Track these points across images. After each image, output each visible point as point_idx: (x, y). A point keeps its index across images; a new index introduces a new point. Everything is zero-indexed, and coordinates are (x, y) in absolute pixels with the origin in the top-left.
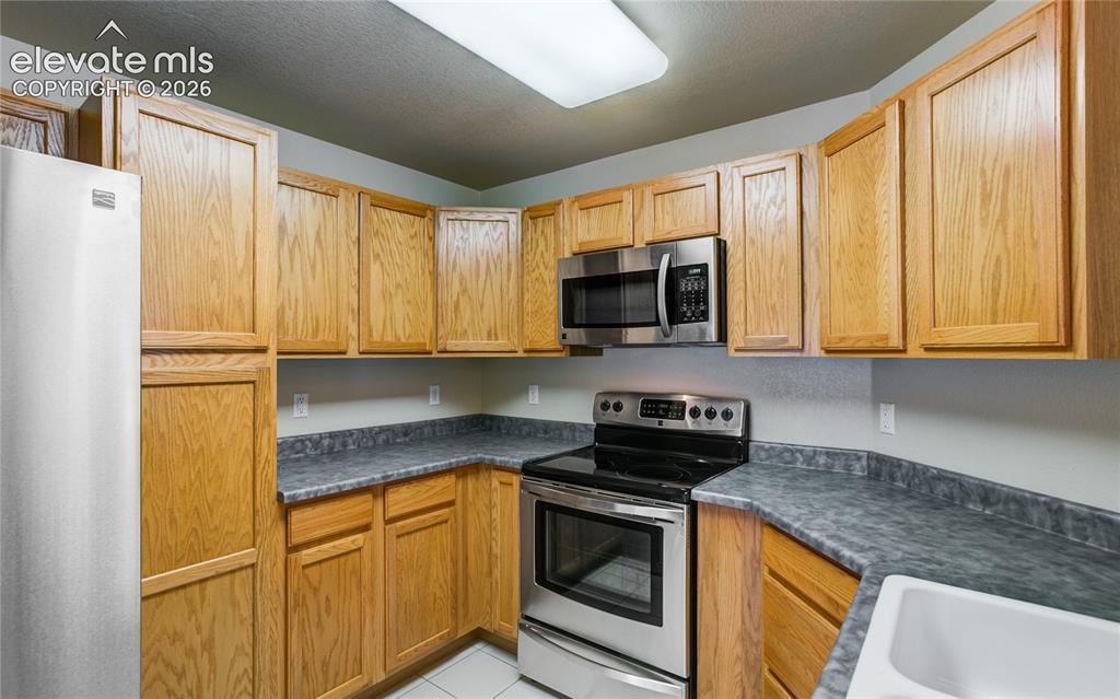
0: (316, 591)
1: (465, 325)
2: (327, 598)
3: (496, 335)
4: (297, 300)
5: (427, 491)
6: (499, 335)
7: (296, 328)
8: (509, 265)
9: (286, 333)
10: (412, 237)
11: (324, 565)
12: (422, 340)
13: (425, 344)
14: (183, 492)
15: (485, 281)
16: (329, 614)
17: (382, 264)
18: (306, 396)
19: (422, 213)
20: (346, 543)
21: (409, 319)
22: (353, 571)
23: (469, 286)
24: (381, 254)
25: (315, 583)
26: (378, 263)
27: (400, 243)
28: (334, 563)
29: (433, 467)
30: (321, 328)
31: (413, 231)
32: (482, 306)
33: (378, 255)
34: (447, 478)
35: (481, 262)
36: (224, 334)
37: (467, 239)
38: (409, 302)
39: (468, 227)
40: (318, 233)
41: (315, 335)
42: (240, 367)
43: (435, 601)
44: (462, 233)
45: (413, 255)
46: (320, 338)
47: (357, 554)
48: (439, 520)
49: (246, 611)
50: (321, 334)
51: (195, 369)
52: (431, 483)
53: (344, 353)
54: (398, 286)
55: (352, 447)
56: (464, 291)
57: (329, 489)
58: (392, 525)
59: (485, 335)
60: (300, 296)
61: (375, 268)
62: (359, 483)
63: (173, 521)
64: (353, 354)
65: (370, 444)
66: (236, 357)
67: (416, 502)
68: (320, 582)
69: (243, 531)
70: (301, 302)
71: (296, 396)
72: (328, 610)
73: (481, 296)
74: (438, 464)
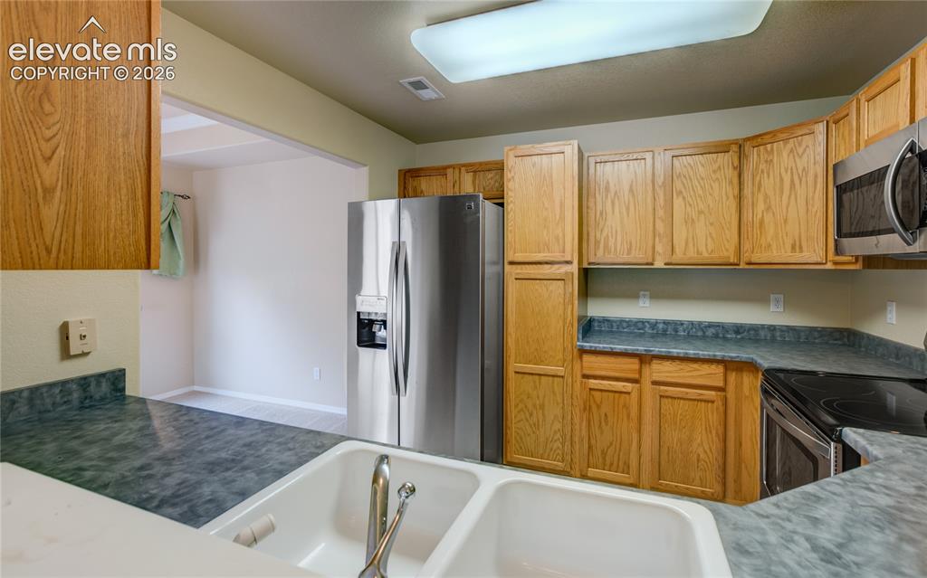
0: (599, 407)
1: (769, 239)
2: (606, 415)
3: (801, 247)
4: (616, 232)
5: (690, 371)
6: (805, 248)
7: (616, 249)
8: (816, 176)
9: (609, 253)
10: (714, 172)
11: (604, 394)
12: (726, 254)
13: (729, 257)
14: (532, 329)
15: (789, 197)
16: (607, 425)
17: (684, 198)
18: (648, 293)
19: (726, 149)
20: (619, 385)
21: (712, 238)
22: (624, 406)
23: (773, 203)
24: (683, 190)
25: (599, 402)
26: (681, 199)
27: (702, 179)
28: (611, 395)
29: (695, 354)
30: (634, 248)
31: (715, 167)
32: (786, 221)
33: (681, 192)
34: (713, 367)
35: (785, 180)
36: (550, 254)
37: (771, 161)
38: (712, 224)
39: (772, 149)
40: (631, 186)
41: (629, 253)
42: (558, 272)
43: (698, 461)
44: (766, 156)
45: (716, 186)
46: (632, 255)
47: (627, 396)
48: (701, 397)
49: (560, 400)
50: (633, 251)
51: (536, 271)
52: (696, 366)
53: (652, 264)
54: (701, 212)
55: (682, 333)
56: (769, 208)
57: (604, 348)
58: (658, 387)
59: (789, 249)
60: (619, 229)
61: (678, 202)
62: (626, 349)
63: (528, 342)
64: (659, 264)
65: (700, 334)
66: (556, 266)
67: (679, 377)
68: (601, 402)
69: (558, 358)
70: (619, 233)
71: (642, 293)
72: (606, 422)
73: (785, 211)
74: (701, 352)
